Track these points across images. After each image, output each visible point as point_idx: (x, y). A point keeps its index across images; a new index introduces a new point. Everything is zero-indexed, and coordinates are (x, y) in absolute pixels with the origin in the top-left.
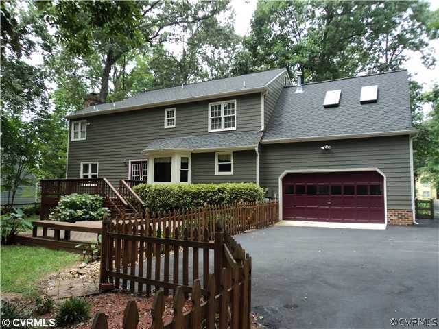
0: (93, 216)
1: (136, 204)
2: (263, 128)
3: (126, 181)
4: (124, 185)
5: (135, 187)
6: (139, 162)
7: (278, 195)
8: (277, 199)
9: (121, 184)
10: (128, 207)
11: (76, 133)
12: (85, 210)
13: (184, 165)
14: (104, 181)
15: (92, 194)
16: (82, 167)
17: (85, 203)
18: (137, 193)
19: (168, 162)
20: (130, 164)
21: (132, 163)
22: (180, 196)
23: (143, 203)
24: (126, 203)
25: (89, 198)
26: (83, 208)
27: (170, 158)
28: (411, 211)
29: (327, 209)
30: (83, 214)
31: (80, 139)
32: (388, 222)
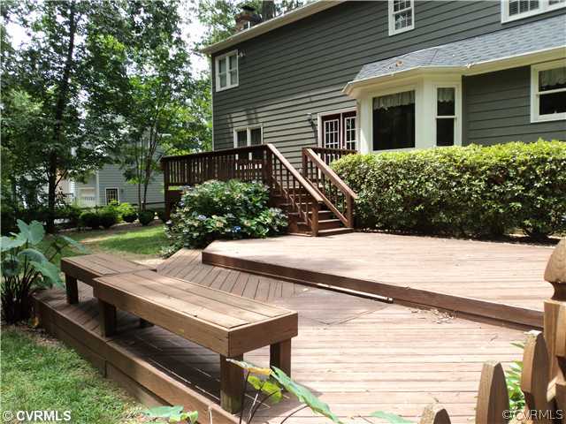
0: (249, 229)
1: (340, 199)
3: (316, 151)
4: (312, 157)
5: (334, 162)
6: (337, 116)
9: (305, 156)
10: (323, 206)
11: (223, 78)
12: (230, 216)
13: (445, 107)
14: (270, 152)
15: (248, 181)
16: (235, 135)
17: (230, 201)
18: (339, 175)
20: (319, 122)
21: (324, 118)
22: (451, 178)
23: (355, 196)
24: (319, 198)
25: (239, 190)
26: (226, 212)
27: (411, 94)
30: (225, 226)
31: (229, 86)
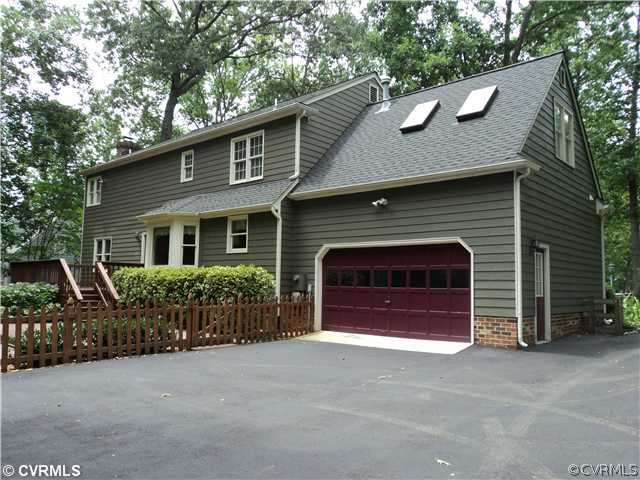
2: (297, 174)
4: (100, 268)
7: (313, 287)
8: (313, 293)
13: (188, 238)
16: (96, 244)
19: (166, 234)
20: (143, 239)
23: (116, 297)
24: (80, 298)
27: (168, 228)
28: (515, 320)
29: (384, 313)
31: (95, 204)
32: (475, 340)
